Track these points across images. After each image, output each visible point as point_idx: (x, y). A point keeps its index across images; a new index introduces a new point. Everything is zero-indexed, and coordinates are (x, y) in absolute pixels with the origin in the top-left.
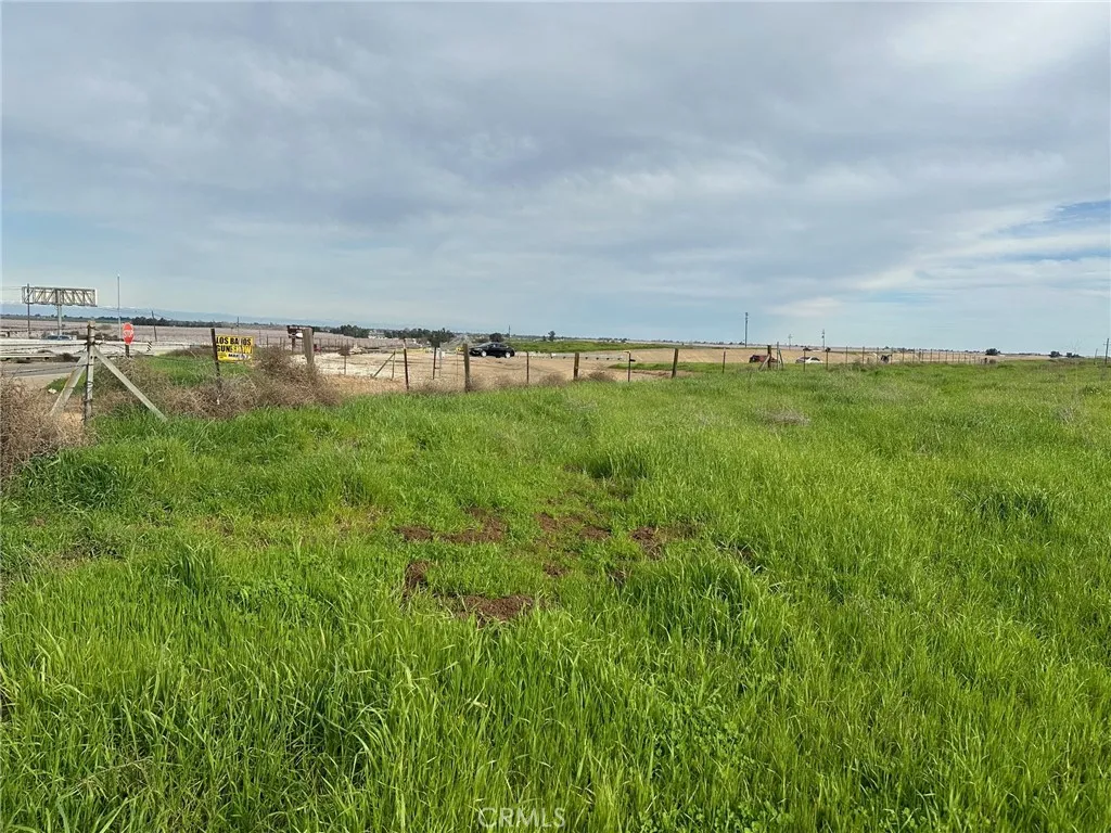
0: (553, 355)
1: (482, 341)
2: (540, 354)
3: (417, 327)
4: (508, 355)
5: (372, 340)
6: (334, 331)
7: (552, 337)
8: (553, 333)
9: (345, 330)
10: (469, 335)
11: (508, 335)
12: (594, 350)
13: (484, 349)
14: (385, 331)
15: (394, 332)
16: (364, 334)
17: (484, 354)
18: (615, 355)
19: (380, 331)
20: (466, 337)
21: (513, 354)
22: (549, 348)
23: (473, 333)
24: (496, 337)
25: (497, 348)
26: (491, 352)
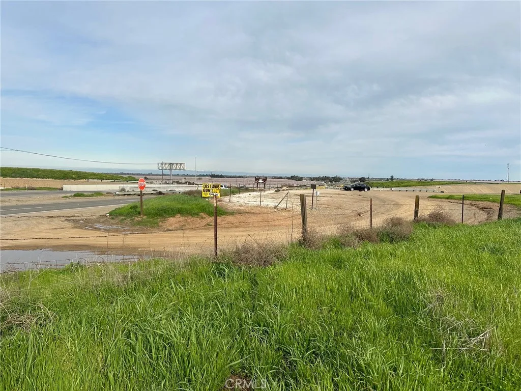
0: (393, 189)
1: (354, 182)
2: (385, 189)
3: (324, 176)
4: (366, 190)
5: (304, 182)
6: (288, 178)
7: (392, 178)
8: (392, 177)
9: (293, 178)
10: (349, 178)
11: (369, 178)
12: (417, 186)
13: (352, 187)
14: (310, 178)
15: (314, 178)
16: (300, 179)
17: (352, 189)
18: (431, 188)
19: (308, 177)
20: (348, 179)
21: (369, 189)
22: (390, 185)
23: (351, 177)
24: (362, 179)
25: (361, 185)
26: (357, 188)
